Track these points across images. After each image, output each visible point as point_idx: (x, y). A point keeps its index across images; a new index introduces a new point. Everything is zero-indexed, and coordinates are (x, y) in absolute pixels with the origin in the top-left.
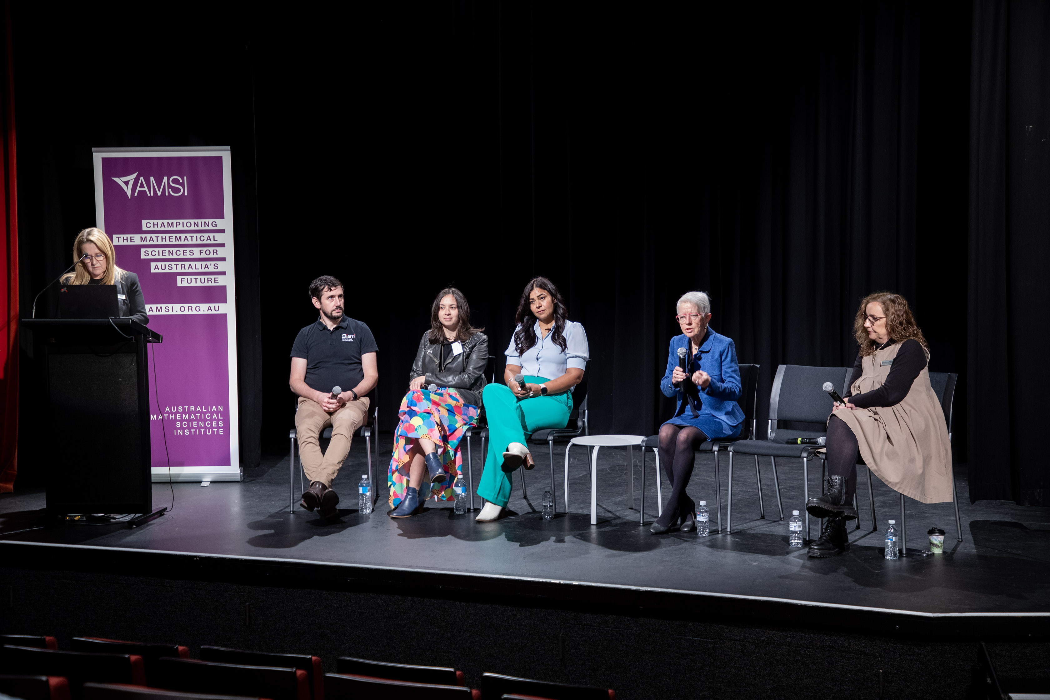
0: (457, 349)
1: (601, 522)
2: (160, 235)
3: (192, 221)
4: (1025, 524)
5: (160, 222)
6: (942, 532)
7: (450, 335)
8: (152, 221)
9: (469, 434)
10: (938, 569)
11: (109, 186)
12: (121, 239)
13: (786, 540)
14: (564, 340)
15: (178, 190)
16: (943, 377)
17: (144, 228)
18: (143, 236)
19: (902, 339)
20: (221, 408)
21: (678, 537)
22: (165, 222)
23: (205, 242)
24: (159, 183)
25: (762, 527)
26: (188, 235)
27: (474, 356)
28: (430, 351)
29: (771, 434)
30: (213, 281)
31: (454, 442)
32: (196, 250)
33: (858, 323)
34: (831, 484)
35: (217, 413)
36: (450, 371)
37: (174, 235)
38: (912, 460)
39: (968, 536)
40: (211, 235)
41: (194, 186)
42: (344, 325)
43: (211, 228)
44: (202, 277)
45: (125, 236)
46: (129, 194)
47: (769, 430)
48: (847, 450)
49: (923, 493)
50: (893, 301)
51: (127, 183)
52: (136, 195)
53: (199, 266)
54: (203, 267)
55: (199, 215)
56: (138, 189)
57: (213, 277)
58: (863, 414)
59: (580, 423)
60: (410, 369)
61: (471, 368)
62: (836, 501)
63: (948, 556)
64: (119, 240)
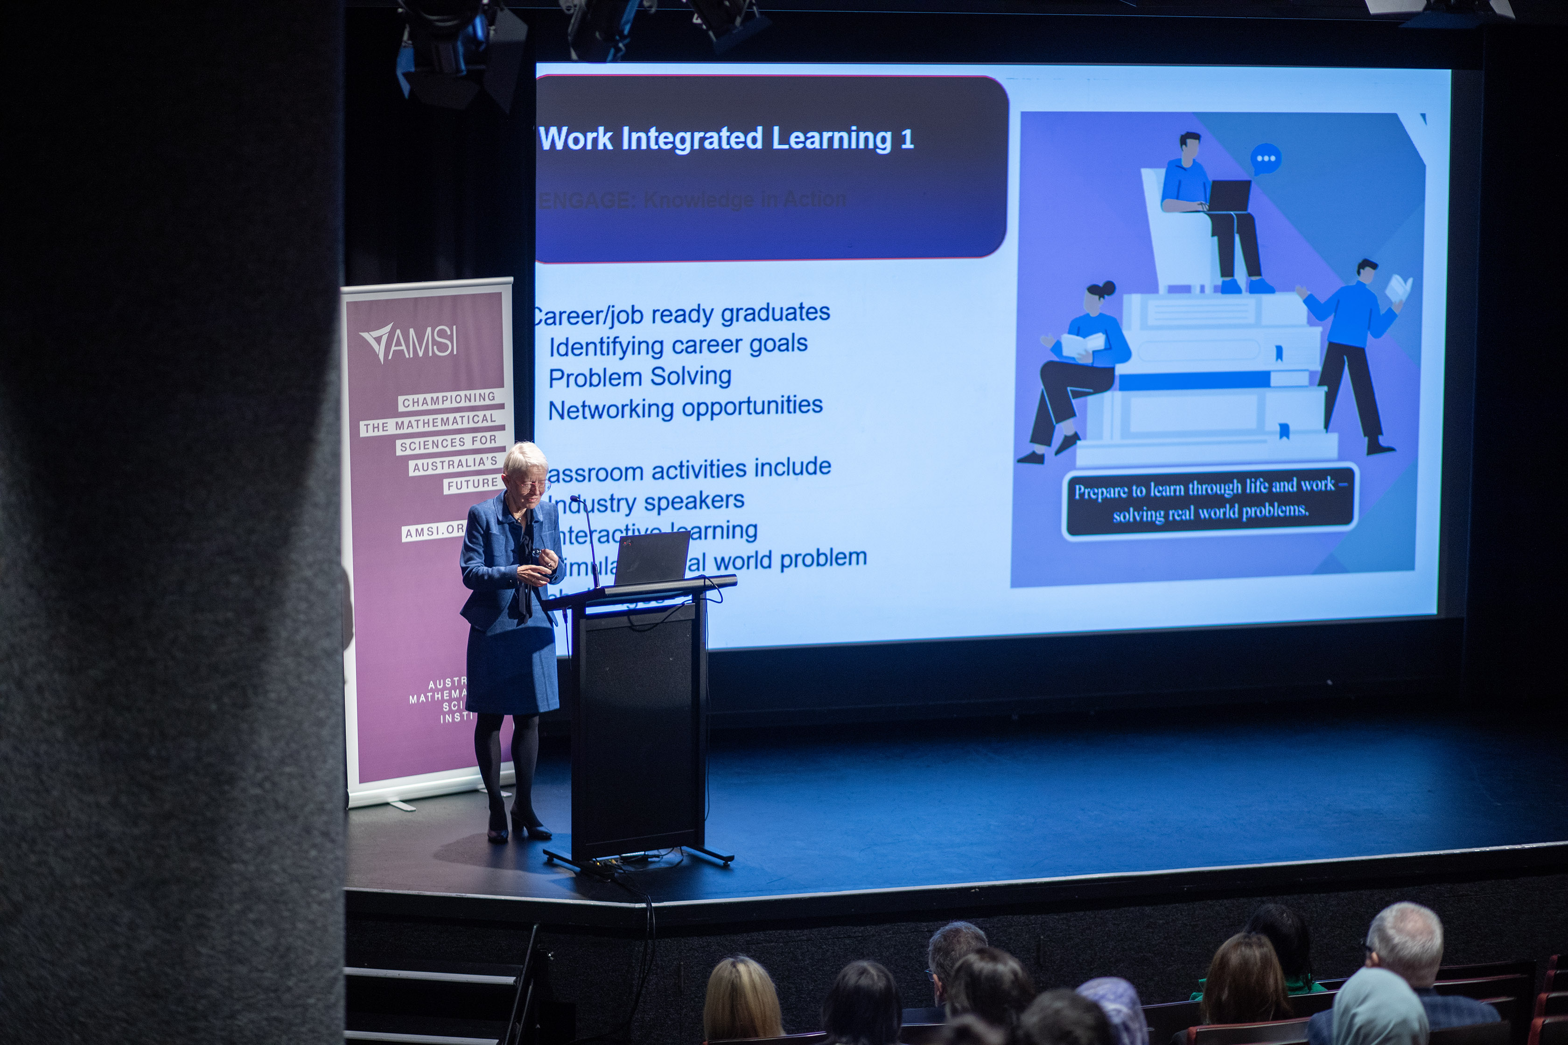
2: (421, 418)
3: (463, 393)
5: (421, 397)
8: (410, 397)
11: (359, 344)
12: (370, 428)
15: (445, 348)
17: (401, 409)
18: (400, 420)
22: (428, 396)
23: (480, 425)
24: (420, 337)
26: (458, 415)
30: (490, 483)
32: (468, 437)
37: (439, 417)
40: (487, 413)
41: (466, 339)
43: (487, 402)
44: (476, 478)
45: (376, 422)
46: (381, 357)
52: (390, 357)
53: (471, 462)
54: (477, 463)
55: (472, 384)
56: (393, 348)
57: (490, 477)
64: (368, 429)
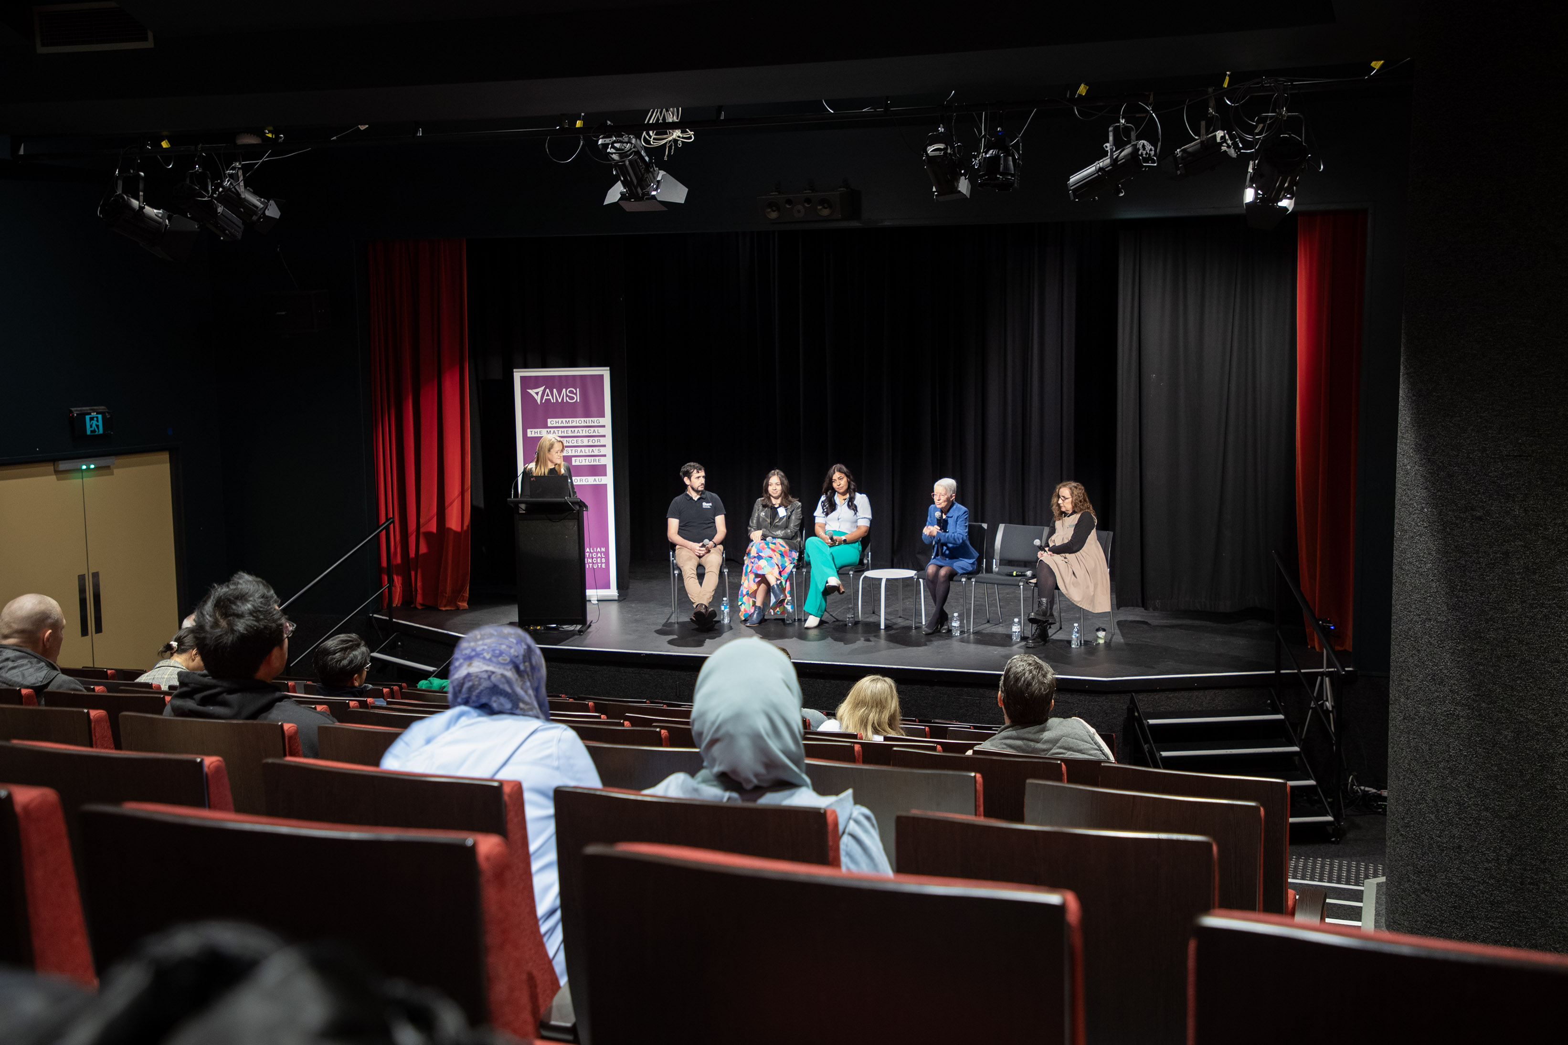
0: (782, 512)
1: (887, 627)
2: (560, 429)
3: (583, 419)
4: (1149, 622)
5: (560, 420)
6: (1104, 630)
7: (776, 502)
8: (554, 420)
9: (795, 570)
10: (1102, 653)
11: (525, 396)
12: (533, 433)
13: (1009, 637)
14: (856, 507)
15: (572, 398)
16: (1104, 533)
17: (549, 425)
18: (549, 430)
19: (1081, 510)
20: (603, 549)
21: (941, 636)
22: (564, 420)
23: (592, 434)
24: (560, 393)
25: (988, 629)
26: (580, 429)
27: (793, 517)
28: (763, 514)
29: (995, 568)
30: (597, 461)
31: (785, 575)
32: (585, 439)
33: (1054, 500)
34: (1040, 603)
35: (601, 553)
36: (777, 528)
37: (570, 429)
38: (1088, 587)
39: (1117, 631)
40: (596, 429)
41: (584, 395)
42: (704, 496)
43: (596, 424)
44: (590, 458)
45: (536, 430)
46: (539, 402)
47: (994, 566)
48: (1050, 582)
49: (1094, 607)
50: (1076, 487)
51: (537, 393)
52: (543, 401)
53: (587, 451)
54: (590, 451)
55: (587, 415)
56: (545, 397)
57: (597, 458)
58: (1058, 558)
59: (865, 561)
60: (748, 525)
61: (792, 525)
62: (1044, 614)
63: (1108, 644)
64: (531, 433)
